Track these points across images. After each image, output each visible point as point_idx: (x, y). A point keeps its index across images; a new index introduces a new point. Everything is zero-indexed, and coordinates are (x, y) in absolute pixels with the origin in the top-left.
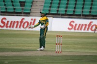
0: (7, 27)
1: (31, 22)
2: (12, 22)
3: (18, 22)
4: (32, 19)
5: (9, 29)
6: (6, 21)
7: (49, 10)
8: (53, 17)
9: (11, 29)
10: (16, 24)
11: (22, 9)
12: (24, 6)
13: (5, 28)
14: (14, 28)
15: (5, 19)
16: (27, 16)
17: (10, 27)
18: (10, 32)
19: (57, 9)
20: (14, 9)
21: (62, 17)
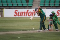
0: (18, 15)
1: (33, 12)
2: (21, 12)
3: (25, 12)
4: (33, 10)
5: (19, 17)
7: (44, 4)
8: (47, 8)
9: (21, 17)
10: (24, 14)
11: (27, 4)
12: (28, 2)
13: (17, 16)
14: (23, 16)
15: (17, 11)
16: (30, 8)
17: (20, 15)
19: (49, 3)
20: (23, 4)
21: (52, 8)
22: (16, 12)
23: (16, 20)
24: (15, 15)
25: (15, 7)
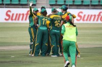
0: (12, 19)
2: (17, 14)
3: (23, 14)
6: (10, 14)
10: (21, 16)
13: (10, 21)
14: (20, 21)
15: (10, 11)
17: (15, 19)
18: (16, 25)
22: (9, 13)
23: (9, 28)
24: (6, 19)
25: (6, 5)
